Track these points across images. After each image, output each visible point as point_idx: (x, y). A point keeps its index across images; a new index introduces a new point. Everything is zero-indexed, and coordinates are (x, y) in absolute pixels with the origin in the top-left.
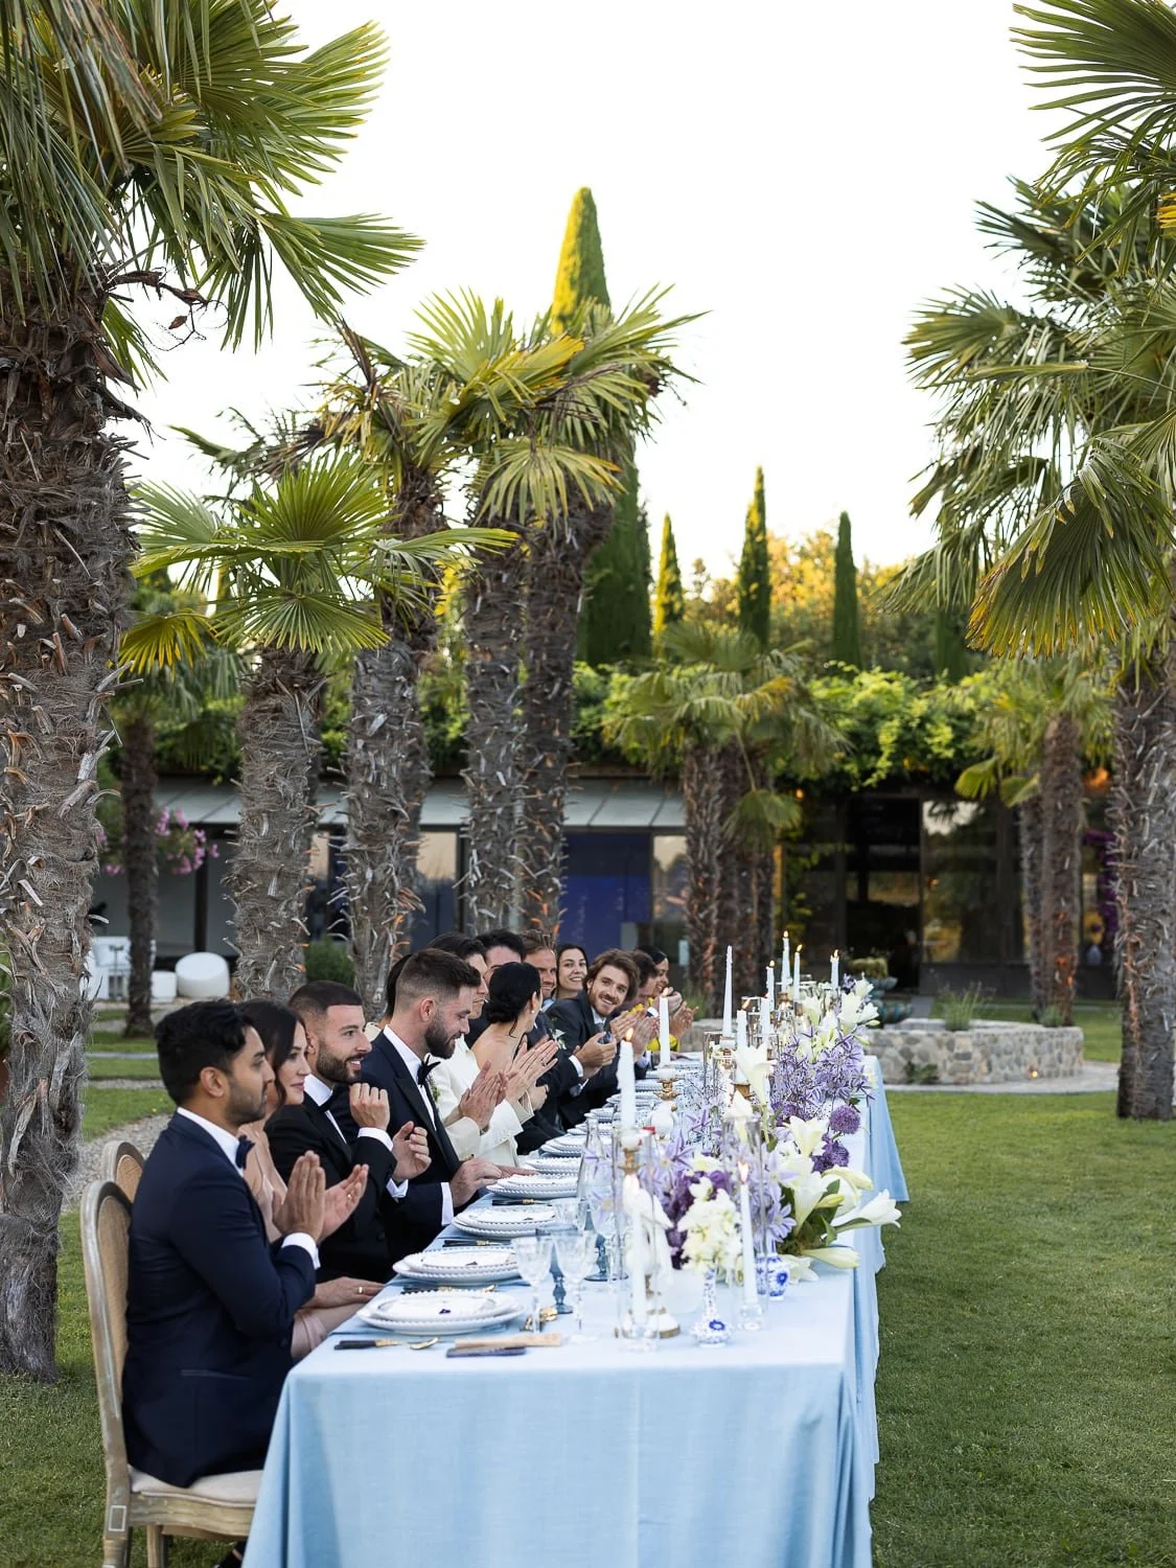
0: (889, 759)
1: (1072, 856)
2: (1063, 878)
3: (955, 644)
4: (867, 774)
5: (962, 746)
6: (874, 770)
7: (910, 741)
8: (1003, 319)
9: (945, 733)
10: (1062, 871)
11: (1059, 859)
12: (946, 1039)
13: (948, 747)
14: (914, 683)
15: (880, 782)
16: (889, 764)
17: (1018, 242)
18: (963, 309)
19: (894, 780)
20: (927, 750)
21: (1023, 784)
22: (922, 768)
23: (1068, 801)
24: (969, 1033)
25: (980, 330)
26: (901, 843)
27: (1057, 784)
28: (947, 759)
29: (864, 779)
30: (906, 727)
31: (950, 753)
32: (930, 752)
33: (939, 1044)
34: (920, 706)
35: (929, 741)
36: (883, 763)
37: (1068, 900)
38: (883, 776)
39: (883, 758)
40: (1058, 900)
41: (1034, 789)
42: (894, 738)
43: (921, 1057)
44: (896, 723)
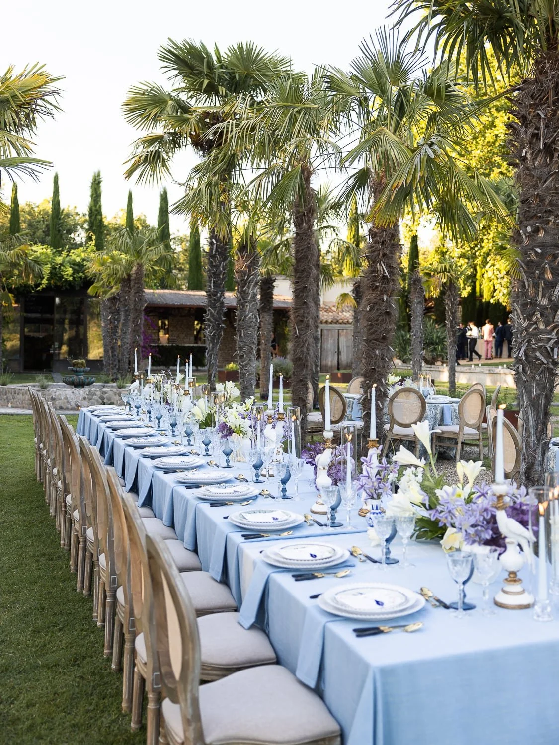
0: (47, 280)
1: (141, 319)
2: (137, 328)
3: (58, 237)
4: (37, 285)
5: (75, 276)
6: (41, 284)
7: (55, 273)
8: (168, 98)
9: (70, 271)
10: (137, 325)
11: (136, 321)
12: (118, 392)
13: (71, 276)
14: (54, 250)
15: (43, 289)
16: (47, 282)
17: (176, 66)
18: (150, 92)
19: (48, 288)
20: (62, 276)
21: (109, 291)
22: (59, 284)
23: (140, 298)
24: (126, 389)
25: (159, 102)
26: (39, 313)
27: (136, 291)
28: (70, 280)
29: (37, 287)
30: (54, 268)
31: (71, 278)
32: (63, 277)
33: (115, 394)
34: (59, 260)
35: (63, 273)
36: (45, 281)
37: (139, 336)
38: (44, 286)
39: (44, 280)
40: (135, 336)
41: (113, 293)
42: (49, 271)
43: (107, 399)
44: (49, 266)
